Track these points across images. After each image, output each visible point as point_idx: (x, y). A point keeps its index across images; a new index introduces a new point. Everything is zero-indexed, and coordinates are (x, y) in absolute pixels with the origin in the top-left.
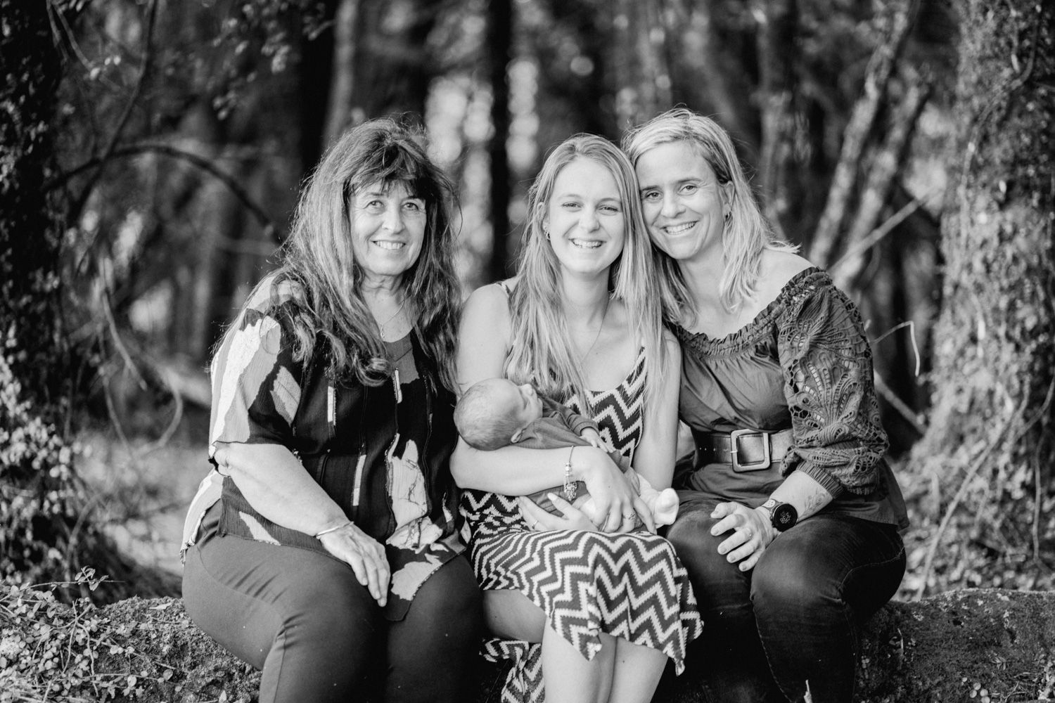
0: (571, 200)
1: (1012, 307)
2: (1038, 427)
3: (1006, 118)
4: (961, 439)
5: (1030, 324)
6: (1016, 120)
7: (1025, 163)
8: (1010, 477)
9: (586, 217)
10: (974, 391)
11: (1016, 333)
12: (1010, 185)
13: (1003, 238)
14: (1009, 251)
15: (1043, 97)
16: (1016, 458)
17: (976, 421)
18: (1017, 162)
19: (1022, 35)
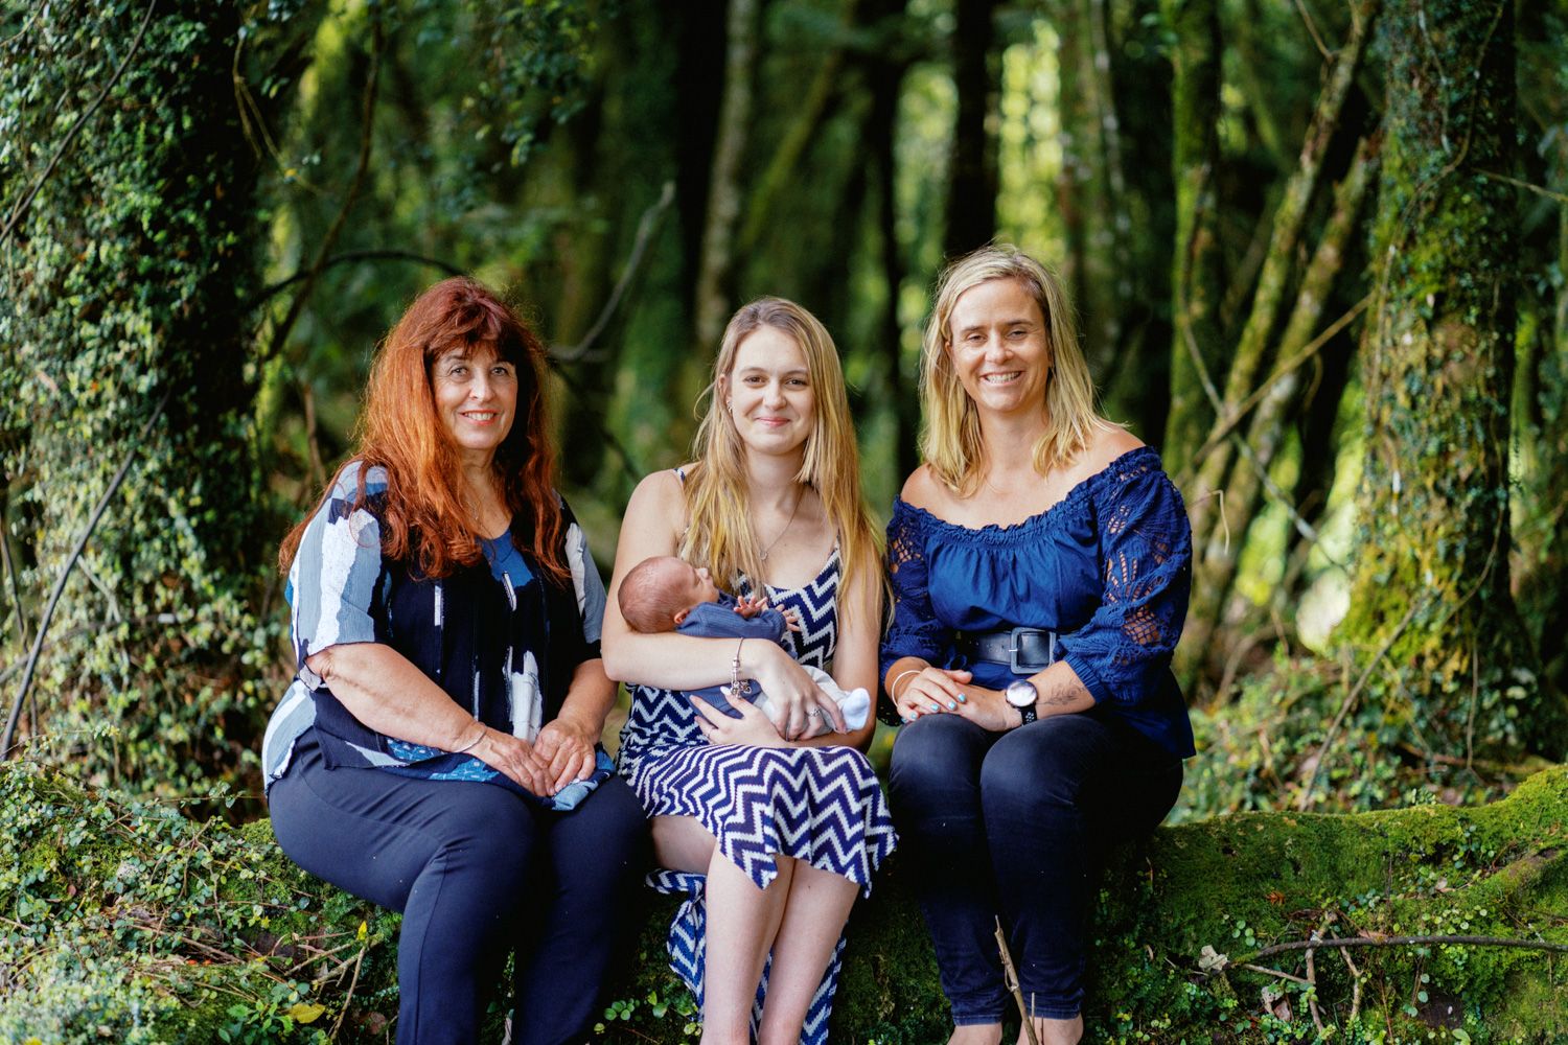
0: (754, 374)
1: (1443, 452)
2: (1476, 602)
3: (1435, 214)
4: (1380, 617)
5: (1464, 473)
6: (1447, 217)
7: (1459, 271)
8: (1440, 665)
9: (770, 393)
10: (1397, 556)
11: (1447, 485)
12: (1440, 298)
13: (1430, 364)
14: (1440, 381)
15: (1483, 186)
16: (1447, 641)
17: (1397, 596)
18: (1448, 269)
19: (1454, 110)
